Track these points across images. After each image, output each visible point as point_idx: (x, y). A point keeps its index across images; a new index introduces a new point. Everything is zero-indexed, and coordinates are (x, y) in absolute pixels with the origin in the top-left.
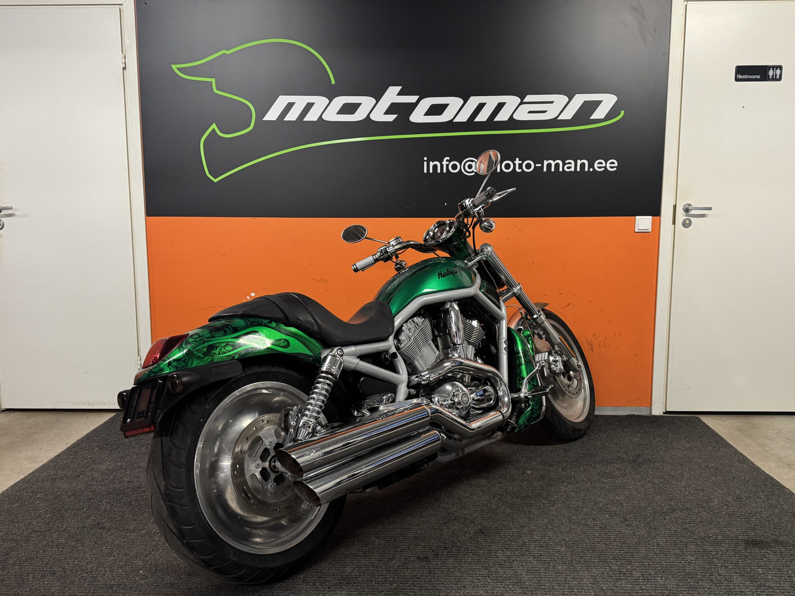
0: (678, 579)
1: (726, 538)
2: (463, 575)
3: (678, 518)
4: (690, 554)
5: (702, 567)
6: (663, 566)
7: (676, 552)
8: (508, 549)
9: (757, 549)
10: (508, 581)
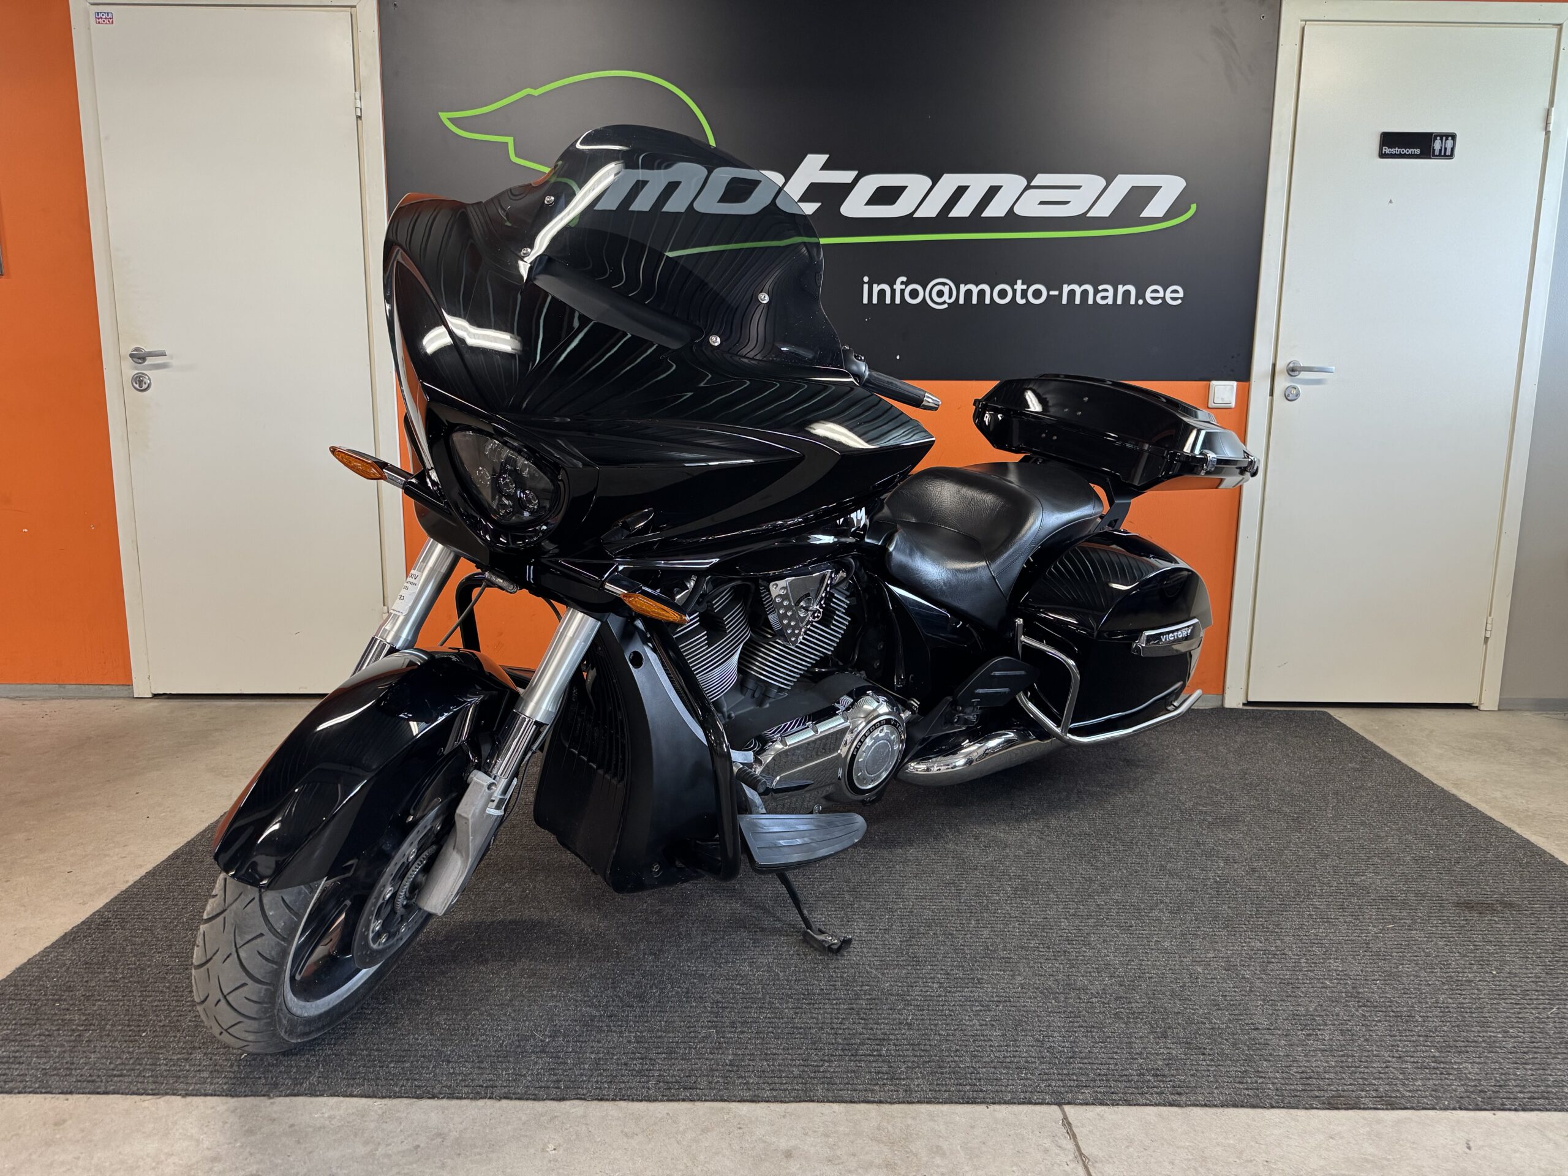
0: (1363, 961)
1: (1423, 899)
2: (1012, 955)
3: (1337, 867)
4: (1372, 923)
5: (1396, 943)
6: (1332, 942)
8: (1074, 915)
9: (1475, 915)
10: (1088, 966)
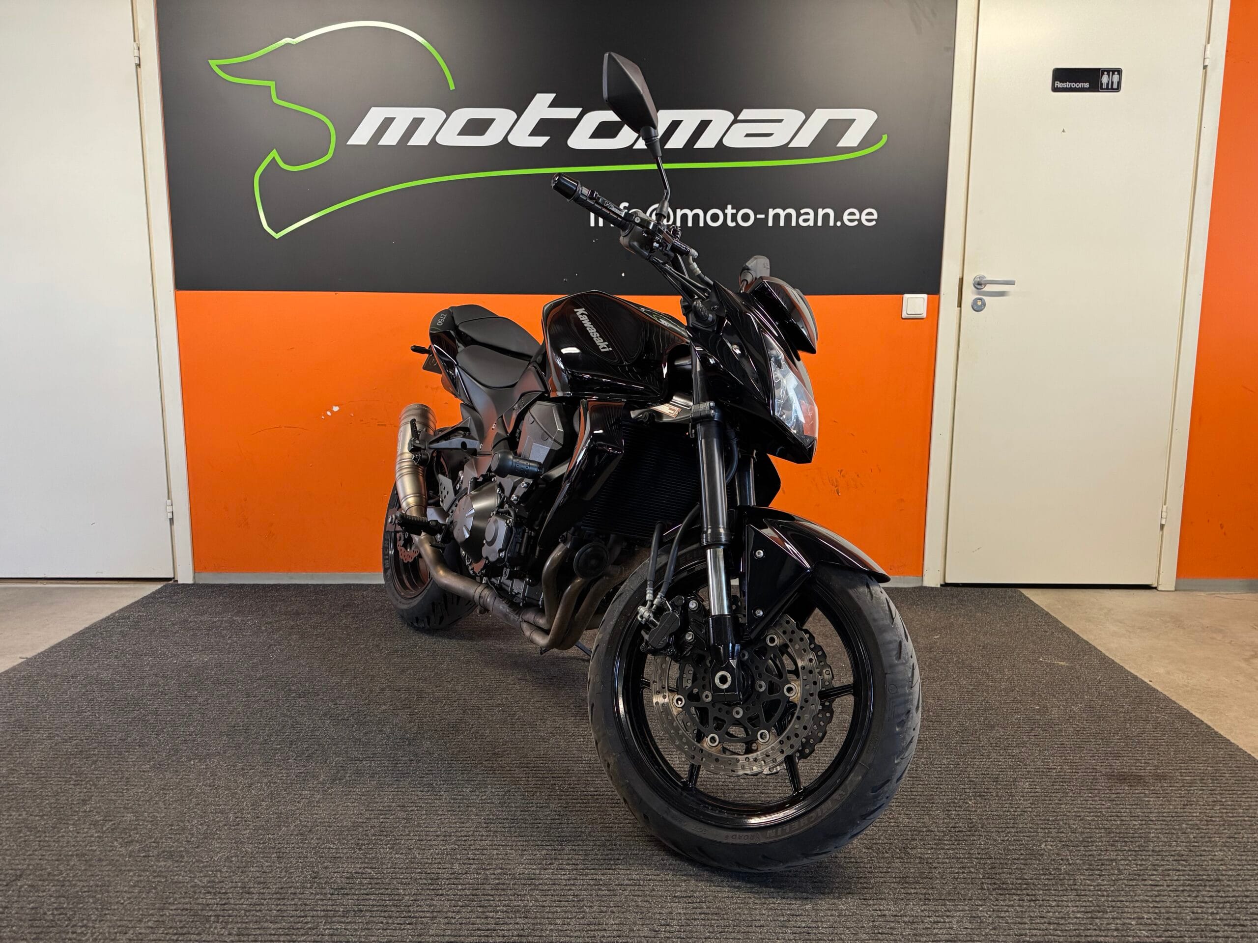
0: (1006, 839)
3: (999, 738)
6: (980, 817)
7: (1000, 794)
9: (1127, 788)
